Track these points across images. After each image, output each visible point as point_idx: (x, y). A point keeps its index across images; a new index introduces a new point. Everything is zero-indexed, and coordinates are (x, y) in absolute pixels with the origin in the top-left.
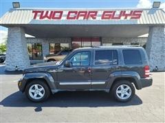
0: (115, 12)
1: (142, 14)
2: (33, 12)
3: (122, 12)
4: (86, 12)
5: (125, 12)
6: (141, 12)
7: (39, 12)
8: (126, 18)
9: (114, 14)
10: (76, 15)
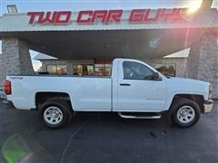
0: (149, 11)
2: (29, 13)
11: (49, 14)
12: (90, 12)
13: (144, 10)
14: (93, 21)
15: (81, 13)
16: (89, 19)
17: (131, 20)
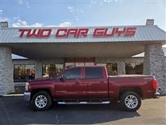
0: (107, 29)
1: (136, 30)
2: (20, 30)
4: (76, 30)
5: (118, 29)
6: (135, 28)
7: (26, 30)
9: (106, 31)
11: (35, 30)
12: (65, 30)
13: (103, 29)
14: (67, 36)
15: (59, 30)
16: (65, 35)
17: (95, 35)
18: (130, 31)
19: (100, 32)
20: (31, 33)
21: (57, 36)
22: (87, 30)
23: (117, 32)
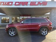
0: (36, 2)
1: (47, 3)
3: (39, 2)
4: (23, 2)
5: (40, 2)
7: (2, 2)
8: (40, 5)
10: (19, 4)
11: (6, 2)
12: (18, 2)
13: (34, 2)
14: (19, 5)
15: (16, 2)
16: (18, 4)
18: (45, 3)
19: (33, 3)
20: (5, 3)
21: (15, 5)
22: (27, 2)
23: (40, 3)
